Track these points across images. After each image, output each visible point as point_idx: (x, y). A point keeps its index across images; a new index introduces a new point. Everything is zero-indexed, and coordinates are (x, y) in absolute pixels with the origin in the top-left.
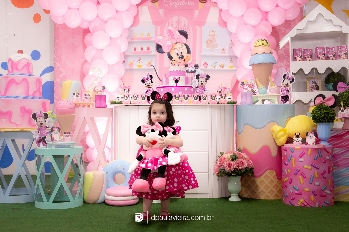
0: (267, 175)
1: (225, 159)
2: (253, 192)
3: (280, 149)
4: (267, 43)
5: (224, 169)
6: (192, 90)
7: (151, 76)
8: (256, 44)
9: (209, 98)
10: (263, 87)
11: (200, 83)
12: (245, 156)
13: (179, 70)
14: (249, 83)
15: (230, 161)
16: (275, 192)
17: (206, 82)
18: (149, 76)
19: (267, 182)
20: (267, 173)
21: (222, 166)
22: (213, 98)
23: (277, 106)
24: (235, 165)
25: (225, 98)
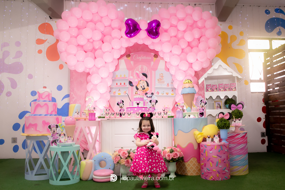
0: (191, 161)
1: (166, 152)
2: (184, 171)
3: (199, 145)
4: (191, 81)
5: (166, 158)
6: (147, 109)
7: (123, 101)
8: (185, 82)
9: (157, 114)
10: (189, 107)
11: (152, 105)
12: (178, 149)
13: (139, 97)
14: (181, 105)
15: (169, 153)
16: (197, 171)
17: (155, 104)
18: (121, 101)
19: (191, 165)
20: (192, 159)
21: (165, 156)
22: (159, 114)
23: (197, 119)
24: (172, 156)
25: (166, 114)
